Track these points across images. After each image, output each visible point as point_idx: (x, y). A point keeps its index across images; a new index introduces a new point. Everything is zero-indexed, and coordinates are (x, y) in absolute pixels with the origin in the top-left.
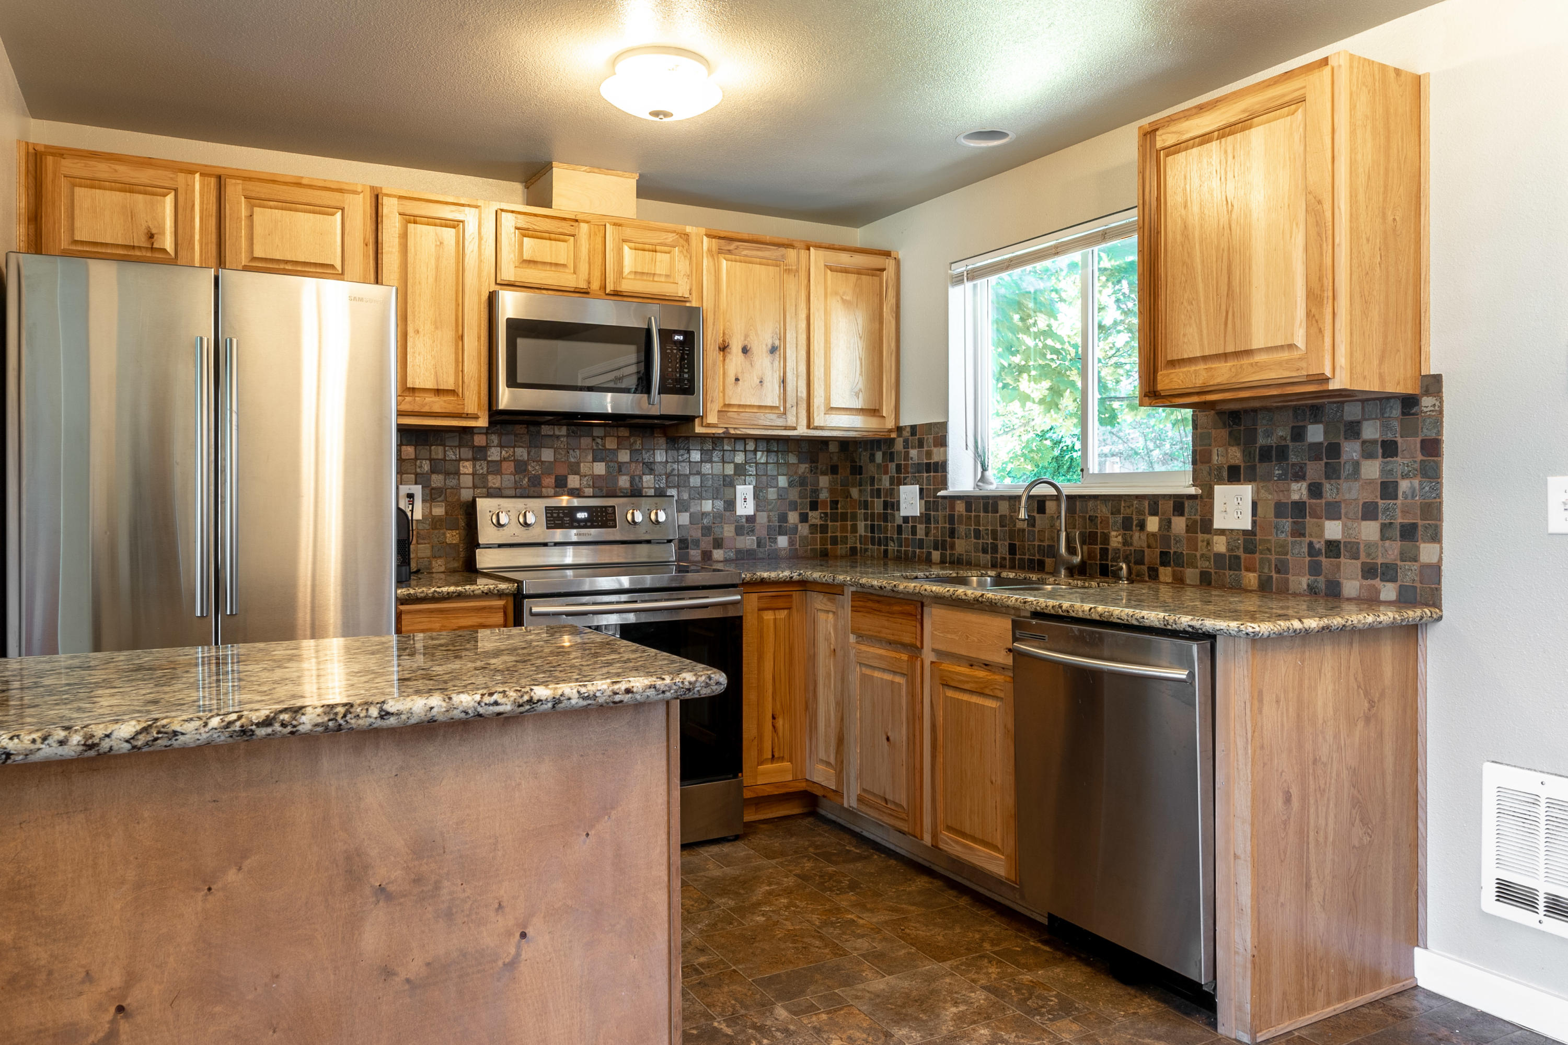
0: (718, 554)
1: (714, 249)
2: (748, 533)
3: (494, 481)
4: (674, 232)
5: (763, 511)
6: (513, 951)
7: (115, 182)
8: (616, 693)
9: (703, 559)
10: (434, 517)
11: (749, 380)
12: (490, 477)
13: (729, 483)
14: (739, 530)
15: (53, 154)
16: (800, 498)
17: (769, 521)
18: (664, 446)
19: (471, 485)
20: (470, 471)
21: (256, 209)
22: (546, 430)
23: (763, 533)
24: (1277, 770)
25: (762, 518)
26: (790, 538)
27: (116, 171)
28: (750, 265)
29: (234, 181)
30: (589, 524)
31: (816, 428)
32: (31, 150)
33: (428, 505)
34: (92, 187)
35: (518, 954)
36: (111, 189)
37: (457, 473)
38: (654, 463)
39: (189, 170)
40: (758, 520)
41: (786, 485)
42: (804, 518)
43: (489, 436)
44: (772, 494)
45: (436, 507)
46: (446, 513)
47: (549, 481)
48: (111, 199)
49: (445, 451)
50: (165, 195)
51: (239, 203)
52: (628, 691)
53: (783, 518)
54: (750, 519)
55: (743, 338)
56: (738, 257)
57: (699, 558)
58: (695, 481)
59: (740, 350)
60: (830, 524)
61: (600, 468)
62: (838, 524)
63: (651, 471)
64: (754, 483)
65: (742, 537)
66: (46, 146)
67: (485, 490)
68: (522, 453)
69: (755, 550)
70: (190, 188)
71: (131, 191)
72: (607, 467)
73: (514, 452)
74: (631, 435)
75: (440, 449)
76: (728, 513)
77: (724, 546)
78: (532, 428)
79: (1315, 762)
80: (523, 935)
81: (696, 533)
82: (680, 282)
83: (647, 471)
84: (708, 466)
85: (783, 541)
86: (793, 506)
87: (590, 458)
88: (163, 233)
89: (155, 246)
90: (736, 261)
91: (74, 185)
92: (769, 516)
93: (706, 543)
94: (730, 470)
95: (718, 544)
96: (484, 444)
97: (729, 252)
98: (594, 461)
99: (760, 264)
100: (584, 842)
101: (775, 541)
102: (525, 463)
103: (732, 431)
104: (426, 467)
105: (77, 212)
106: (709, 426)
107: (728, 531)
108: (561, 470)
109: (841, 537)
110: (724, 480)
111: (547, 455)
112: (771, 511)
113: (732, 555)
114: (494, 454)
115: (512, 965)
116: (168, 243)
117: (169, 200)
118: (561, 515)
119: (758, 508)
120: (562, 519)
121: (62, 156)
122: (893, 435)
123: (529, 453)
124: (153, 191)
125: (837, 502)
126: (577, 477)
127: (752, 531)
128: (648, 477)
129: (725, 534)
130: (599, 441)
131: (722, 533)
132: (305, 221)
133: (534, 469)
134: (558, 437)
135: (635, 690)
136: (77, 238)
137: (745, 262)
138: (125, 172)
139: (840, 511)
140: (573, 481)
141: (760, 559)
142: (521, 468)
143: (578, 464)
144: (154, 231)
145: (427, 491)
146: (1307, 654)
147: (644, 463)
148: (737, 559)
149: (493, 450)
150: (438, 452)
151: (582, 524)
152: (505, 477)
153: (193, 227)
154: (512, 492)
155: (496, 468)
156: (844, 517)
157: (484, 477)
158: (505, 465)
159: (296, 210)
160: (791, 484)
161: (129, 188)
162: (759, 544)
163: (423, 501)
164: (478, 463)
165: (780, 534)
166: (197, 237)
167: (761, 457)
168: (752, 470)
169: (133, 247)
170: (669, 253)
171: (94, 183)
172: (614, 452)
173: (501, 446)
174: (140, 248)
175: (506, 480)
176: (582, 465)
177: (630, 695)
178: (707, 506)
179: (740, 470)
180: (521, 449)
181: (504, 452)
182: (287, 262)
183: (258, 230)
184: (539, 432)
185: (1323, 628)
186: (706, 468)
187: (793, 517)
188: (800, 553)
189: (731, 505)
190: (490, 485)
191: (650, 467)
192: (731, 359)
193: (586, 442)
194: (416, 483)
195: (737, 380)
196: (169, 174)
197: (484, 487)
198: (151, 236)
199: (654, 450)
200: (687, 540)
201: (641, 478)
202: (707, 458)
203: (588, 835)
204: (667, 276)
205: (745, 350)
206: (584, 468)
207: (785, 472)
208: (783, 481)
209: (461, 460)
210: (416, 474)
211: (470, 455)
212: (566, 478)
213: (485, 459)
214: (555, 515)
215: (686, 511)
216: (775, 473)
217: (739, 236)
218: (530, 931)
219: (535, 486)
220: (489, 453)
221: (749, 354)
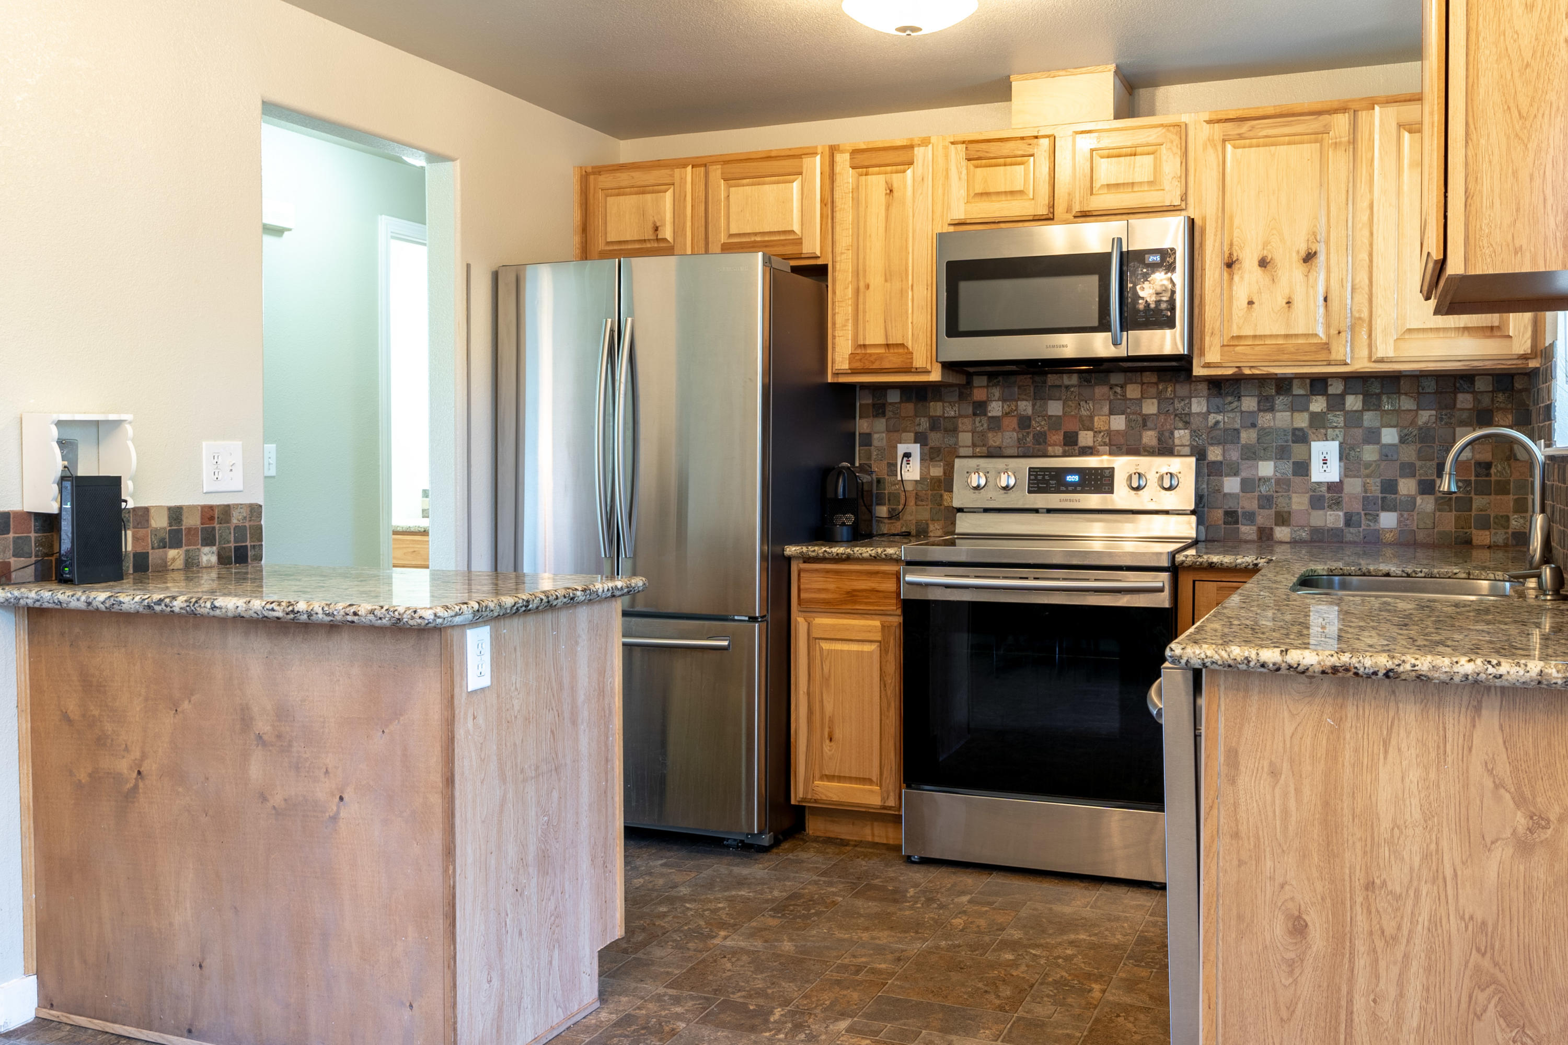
0: (1281, 533)
1: (1216, 137)
2: (1330, 507)
3: (994, 440)
4: (1162, 125)
5: (1355, 477)
6: (335, 809)
7: (633, 187)
8: (347, 614)
9: (1260, 538)
10: (932, 478)
11: (1269, 303)
12: (990, 435)
13: (1301, 437)
14: (1317, 502)
15: (594, 173)
16: (1419, 459)
17: (1366, 491)
18: (1205, 392)
19: (969, 443)
20: (970, 427)
21: (732, 189)
22: (1052, 379)
23: (1357, 507)
24: (1272, 879)
25: (1354, 486)
26: (1402, 516)
27: (633, 178)
28: (1273, 148)
29: (715, 167)
30: (1079, 489)
31: (1381, 361)
32: (584, 173)
33: (926, 464)
34: (618, 195)
35: (338, 813)
36: (631, 194)
37: (954, 431)
38: (1189, 414)
39: (682, 164)
40: (1347, 489)
41: (1396, 440)
42: (1427, 487)
43: (990, 389)
44: (1370, 453)
45: (934, 466)
46: (945, 473)
47: (1058, 437)
48: (628, 203)
49: (944, 407)
50: (665, 191)
51: (719, 186)
52: (355, 614)
53: (1390, 487)
54: (1333, 487)
55: (1260, 247)
56: (1254, 141)
57: (1254, 537)
58: (1248, 436)
59: (1256, 263)
60: (1474, 497)
61: (1118, 423)
62: (1493, 497)
63: (1187, 424)
64: (1341, 439)
65: (1321, 512)
66: (593, 168)
67: (985, 449)
68: (1025, 407)
69: (1343, 530)
70: (683, 180)
71: (643, 193)
72: (1128, 421)
73: (1017, 406)
74: (1160, 380)
75: (940, 404)
76: (1298, 479)
77: (1293, 522)
78: (1037, 378)
79: (1370, 886)
80: (341, 799)
81: (1249, 504)
82: (1167, 188)
83: (1181, 425)
84: (1269, 416)
85: (1388, 520)
86: (1408, 470)
87: (1106, 410)
88: (664, 225)
89: (659, 237)
90: (1250, 146)
91: (607, 196)
92: (1365, 485)
93: (1264, 518)
94: (1302, 421)
95: (1283, 519)
96: (984, 399)
97: (1241, 137)
98: (1111, 413)
99: (1289, 143)
100: (381, 737)
101: (1376, 518)
102: (1029, 418)
103: (1247, 371)
104: (924, 424)
105: (608, 218)
106: (1208, 365)
107: (1299, 502)
108: (1070, 426)
109: (1496, 517)
110: (1294, 434)
111: (1055, 408)
112: (1368, 476)
113: (1304, 535)
114: (996, 409)
115: (334, 818)
116: (667, 233)
117: (669, 195)
118: (1047, 477)
119: (1347, 472)
120: (1047, 482)
121: (599, 173)
122: (1533, 364)
123: (1034, 406)
124: (656, 189)
125: (1488, 466)
126: (1090, 433)
127: (1336, 504)
128: (1182, 432)
129: (1295, 507)
130: (1118, 390)
131: (1289, 505)
132: (769, 192)
133: (1038, 425)
134: (1067, 387)
135: (360, 613)
136: (609, 240)
137: (1265, 145)
138: (640, 178)
139: (1493, 478)
140: (1086, 438)
141: (1350, 542)
142: (1024, 423)
143: (1091, 418)
144: (658, 224)
145: (926, 449)
146: (1351, 710)
147: (1176, 415)
148: (1311, 541)
149: (994, 404)
150: (936, 408)
151: (1070, 488)
152: (1007, 434)
153: (685, 216)
154: (1014, 451)
155: (996, 424)
156: (1502, 488)
157: (983, 434)
158: (1006, 422)
159: (764, 184)
160: (1403, 440)
161: (642, 190)
162: (1348, 522)
163: (922, 459)
164: (978, 419)
165: (1384, 509)
166: (689, 224)
167: (1353, 402)
168: (1338, 419)
169: (645, 241)
170: (1153, 153)
171: (620, 191)
172: (1139, 402)
173: (1003, 400)
174: (649, 240)
175: (1008, 437)
176: (1096, 419)
177: (357, 617)
178: (1266, 469)
179: (1318, 422)
180: (1024, 403)
181: (1005, 407)
182: (756, 234)
183: (733, 209)
184: (1045, 382)
185: (1335, 669)
186: (1265, 419)
187: (1407, 487)
188: (1420, 536)
189: (1303, 468)
190: (991, 443)
191: (1185, 420)
192: (1242, 278)
193: (1100, 391)
194: (915, 442)
195: (1251, 303)
196: (668, 171)
197: (984, 445)
198: (656, 229)
199: (1190, 398)
200: (1236, 512)
201: (1172, 433)
202: (1267, 405)
203: (383, 732)
204: (1150, 183)
205: (1263, 263)
206: (1098, 422)
207: (1394, 422)
208: (1390, 436)
209: (961, 416)
210: (916, 434)
211: (970, 411)
212: (1076, 434)
213: (985, 415)
214: (1040, 477)
215: (1236, 474)
216: (1378, 424)
217: (1253, 113)
218: (346, 797)
219: (1040, 444)
220: (989, 408)
221: (1268, 267)
